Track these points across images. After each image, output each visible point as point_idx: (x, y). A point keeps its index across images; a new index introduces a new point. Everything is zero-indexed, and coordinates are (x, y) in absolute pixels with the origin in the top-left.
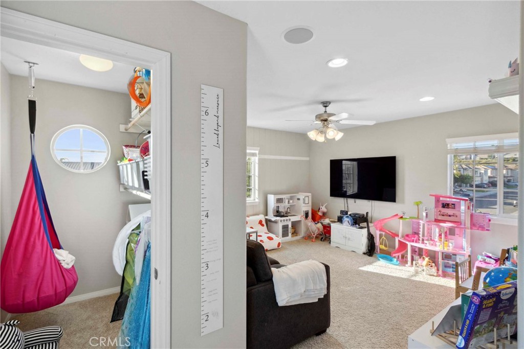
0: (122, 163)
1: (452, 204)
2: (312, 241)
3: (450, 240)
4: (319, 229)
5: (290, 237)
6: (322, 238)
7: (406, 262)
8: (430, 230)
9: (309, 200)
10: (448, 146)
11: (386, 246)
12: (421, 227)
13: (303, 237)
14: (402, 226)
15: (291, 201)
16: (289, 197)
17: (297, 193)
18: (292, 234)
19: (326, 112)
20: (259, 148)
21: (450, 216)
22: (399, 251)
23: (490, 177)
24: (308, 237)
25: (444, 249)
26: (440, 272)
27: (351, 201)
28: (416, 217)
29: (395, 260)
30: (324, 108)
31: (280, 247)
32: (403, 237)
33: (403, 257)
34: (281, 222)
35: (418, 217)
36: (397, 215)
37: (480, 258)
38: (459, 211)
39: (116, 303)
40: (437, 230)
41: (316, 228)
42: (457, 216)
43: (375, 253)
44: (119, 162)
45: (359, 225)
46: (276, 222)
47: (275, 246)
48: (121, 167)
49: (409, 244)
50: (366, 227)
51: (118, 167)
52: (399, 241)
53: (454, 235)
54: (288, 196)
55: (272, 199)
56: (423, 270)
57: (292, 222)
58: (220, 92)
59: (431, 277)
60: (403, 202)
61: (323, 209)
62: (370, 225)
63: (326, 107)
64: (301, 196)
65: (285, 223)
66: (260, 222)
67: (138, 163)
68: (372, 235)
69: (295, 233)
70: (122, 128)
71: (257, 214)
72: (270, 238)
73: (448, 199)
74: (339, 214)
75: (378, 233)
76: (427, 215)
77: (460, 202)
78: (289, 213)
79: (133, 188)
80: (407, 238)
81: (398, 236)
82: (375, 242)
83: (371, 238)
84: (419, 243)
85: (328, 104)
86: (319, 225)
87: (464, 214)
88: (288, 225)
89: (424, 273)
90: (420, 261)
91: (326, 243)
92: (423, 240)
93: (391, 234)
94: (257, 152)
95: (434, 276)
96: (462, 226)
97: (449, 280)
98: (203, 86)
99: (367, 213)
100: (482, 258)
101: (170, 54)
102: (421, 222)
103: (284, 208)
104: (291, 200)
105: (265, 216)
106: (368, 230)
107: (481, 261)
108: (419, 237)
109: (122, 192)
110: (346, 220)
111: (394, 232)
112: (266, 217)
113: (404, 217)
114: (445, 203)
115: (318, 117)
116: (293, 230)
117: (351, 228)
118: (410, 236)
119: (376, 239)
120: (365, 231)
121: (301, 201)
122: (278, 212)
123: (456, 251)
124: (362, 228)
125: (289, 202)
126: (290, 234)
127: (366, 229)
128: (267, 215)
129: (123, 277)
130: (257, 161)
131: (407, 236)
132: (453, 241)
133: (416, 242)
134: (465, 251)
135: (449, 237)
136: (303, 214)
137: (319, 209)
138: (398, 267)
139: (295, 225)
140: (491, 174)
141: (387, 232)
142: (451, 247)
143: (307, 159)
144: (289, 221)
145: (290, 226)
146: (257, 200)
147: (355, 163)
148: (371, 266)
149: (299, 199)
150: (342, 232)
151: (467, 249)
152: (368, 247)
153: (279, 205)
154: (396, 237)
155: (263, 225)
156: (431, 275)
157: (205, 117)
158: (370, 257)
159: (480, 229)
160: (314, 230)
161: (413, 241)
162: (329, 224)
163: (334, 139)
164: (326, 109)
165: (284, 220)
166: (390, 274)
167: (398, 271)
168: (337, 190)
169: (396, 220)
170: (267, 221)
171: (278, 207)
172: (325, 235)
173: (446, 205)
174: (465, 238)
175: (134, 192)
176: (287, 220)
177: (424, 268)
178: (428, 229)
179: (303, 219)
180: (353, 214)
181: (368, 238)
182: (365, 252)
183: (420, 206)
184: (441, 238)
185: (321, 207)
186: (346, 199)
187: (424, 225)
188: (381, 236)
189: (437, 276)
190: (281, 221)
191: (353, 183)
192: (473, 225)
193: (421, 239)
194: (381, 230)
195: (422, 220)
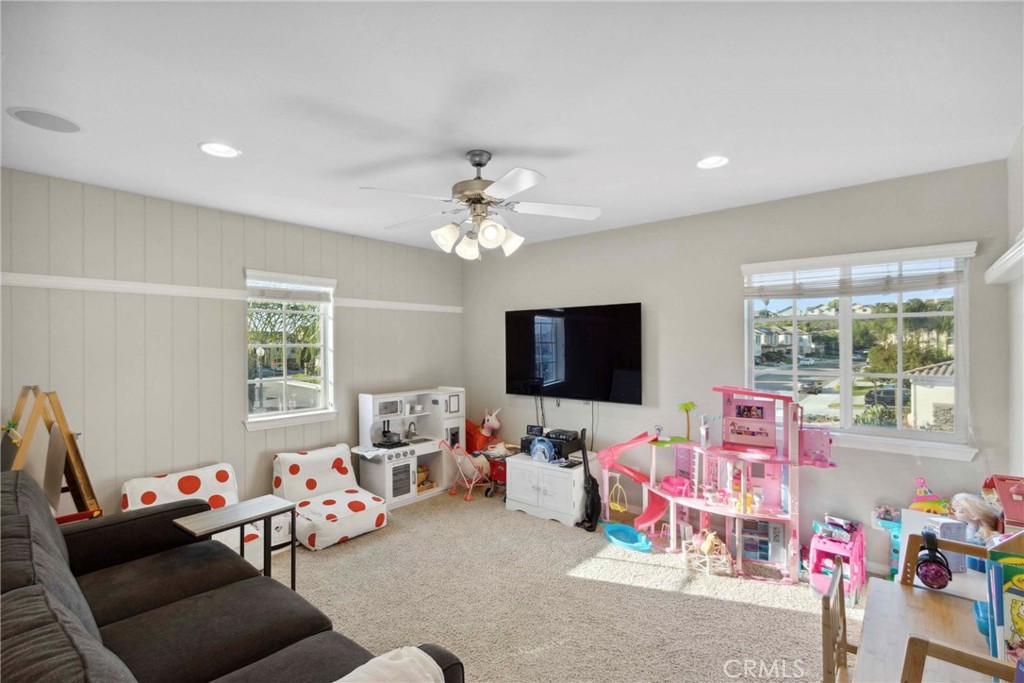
1: (758, 408)
2: (466, 499)
3: (755, 488)
4: (480, 470)
5: (413, 495)
6: (489, 490)
7: (666, 541)
8: (713, 465)
9: (460, 404)
10: (745, 280)
11: (622, 501)
12: (696, 461)
13: (446, 490)
14: (657, 459)
15: (418, 408)
16: (415, 399)
17: (434, 386)
18: (421, 484)
19: (479, 178)
20: (335, 282)
21: (753, 434)
22: (650, 515)
23: (763, 347)
24: (458, 490)
25: (745, 511)
26: (739, 565)
27: (550, 403)
28: (685, 436)
29: (643, 538)
30: (475, 168)
31: (385, 523)
32: (658, 481)
33: (658, 526)
34: (390, 461)
35: (688, 437)
36: (645, 435)
37: (820, 529)
38: (774, 423)
40: (729, 467)
41: (474, 466)
42: (767, 435)
43: (601, 522)
45: (567, 458)
46: (377, 460)
47: (371, 525)
49: (673, 501)
50: (580, 463)
52: (650, 492)
53: (763, 477)
54: (412, 395)
55: (369, 405)
56: (704, 564)
57: (419, 458)
59: (721, 578)
60: (656, 404)
61: (492, 422)
62: (590, 455)
63: (479, 165)
64: (441, 395)
65: (401, 462)
66: (338, 465)
68: (594, 480)
69: (427, 481)
71: (332, 444)
72: (356, 507)
73: (746, 397)
74: (524, 434)
75: (606, 474)
76: (707, 433)
77: (774, 402)
78: (414, 434)
80: (666, 486)
81: (647, 479)
82: (600, 493)
83: (591, 486)
84: (692, 497)
85: (485, 157)
86: (482, 460)
87: (782, 428)
88: (408, 466)
89: (706, 570)
90: (695, 540)
91: (497, 500)
92: (700, 490)
93: (632, 474)
94: (331, 290)
95: (727, 575)
96: (780, 458)
97: (760, 584)
99: (584, 431)
100: (824, 531)
102: (697, 450)
103: (403, 423)
104: (419, 403)
105: (351, 447)
106: (586, 470)
107: (821, 537)
108: (692, 484)
110: (539, 447)
111: (637, 469)
112: (355, 450)
113: (659, 439)
114: (743, 405)
115: (459, 189)
116: (423, 475)
117: (550, 466)
118: (674, 481)
119: (602, 490)
120: (578, 473)
121: (442, 405)
122: (385, 433)
123: (768, 512)
124: (571, 465)
125: (412, 409)
126: (413, 487)
127: (580, 470)
128: (357, 444)
130: (331, 313)
131: (667, 480)
132: (759, 490)
133: (686, 495)
134: (786, 512)
135: (755, 480)
136: (445, 436)
137: (484, 422)
138: (648, 556)
139: (426, 464)
140: (766, 340)
141: (626, 471)
142: (757, 505)
143: (458, 310)
144: (409, 456)
145: (413, 467)
146: (331, 409)
147: (560, 321)
148: (593, 560)
149: (435, 402)
150: (530, 474)
151: (793, 510)
152: (586, 508)
153: (386, 417)
154: (644, 485)
155: (343, 471)
156: (720, 574)
158: (590, 535)
159: (818, 463)
160: (469, 473)
161: (680, 494)
162: (503, 458)
163: (500, 250)
164: (479, 172)
165: (398, 455)
166: (636, 584)
167: (651, 569)
168: (522, 378)
169: (644, 444)
170: (357, 460)
171: (387, 423)
172: (494, 482)
173: (745, 411)
174: (786, 483)
176: (405, 454)
177: (707, 558)
178: (710, 464)
179: (445, 449)
180: (554, 432)
181: (585, 488)
182: (580, 521)
183: (693, 414)
184: (739, 484)
185: (487, 417)
186: (539, 398)
187: (701, 455)
188: (612, 481)
189: (732, 576)
190: (390, 458)
191: (557, 362)
192: (804, 455)
193: (696, 489)
194: (612, 469)
195: (699, 444)
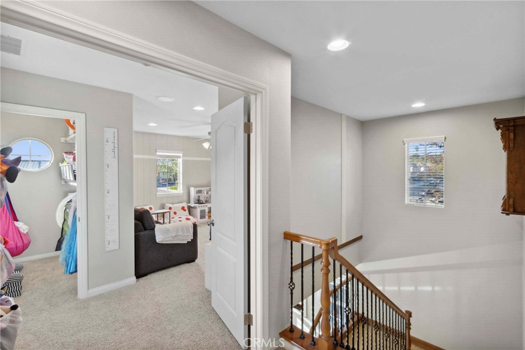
0: (63, 165)
16: (207, 190)
20: (182, 152)
34: (199, 208)
39: (59, 241)
44: (60, 164)
46: (195, 208)
48: (62, 168)
51: (60, 167)
55: (193, 191)
57: (208, 208)
58: (116, 130)
65: (203, 209)
66: (183, 208)
67: (72, 166)
70: (63, 140)
71: (181, 202)
72: (188, 219)
78: (207, 201)
79: (70, 181)
88: (205, 210)
94: (181, 155)
98: (105, 128)
101: (85, 114)
103: (204, 197)
104: (210, 191)
105: (187, 203)
109: (63, 185)
122: (198, 200)
125: (207, 193)
126: (207, 217)
128: (189, 203)
129: (63, 228)
130: (181, 162)
145: (207, 210)
146: (181, 192)
153: (199, 195)
155: (185, 210)
157: (107, 143)
165: (202, 207)
170: (189, 208)
171: (199, 197)
175: (71, 184)
176: (204, 206)
